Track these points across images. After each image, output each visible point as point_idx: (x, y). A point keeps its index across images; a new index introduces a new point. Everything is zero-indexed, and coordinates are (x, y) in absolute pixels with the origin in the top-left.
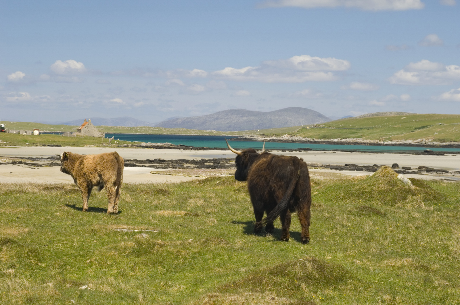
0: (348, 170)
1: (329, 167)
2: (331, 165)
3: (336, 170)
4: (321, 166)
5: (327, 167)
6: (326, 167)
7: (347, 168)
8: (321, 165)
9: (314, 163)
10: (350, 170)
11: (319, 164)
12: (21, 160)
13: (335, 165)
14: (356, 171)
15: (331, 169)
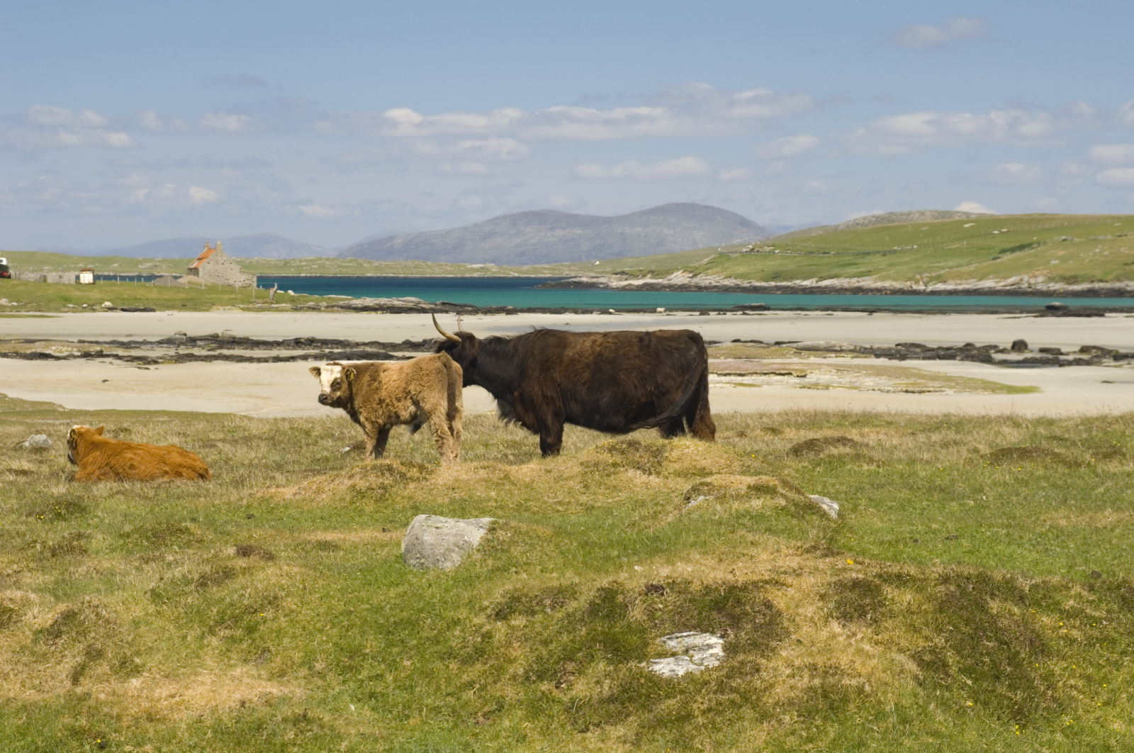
0: (918, 358)
1: (870, 353)
2: (876, 346)
3: (890, 359)
4: (851, 351)
5: (867, 353)
6: (863, 353)
7: (917, 353)
8: (852, 347)
9: (833, 342)
10: (924, 358)
11: (845, 346)
12: (98, 348)
13: (886, 346)
14: (938, 362)
15: (878, 356)
